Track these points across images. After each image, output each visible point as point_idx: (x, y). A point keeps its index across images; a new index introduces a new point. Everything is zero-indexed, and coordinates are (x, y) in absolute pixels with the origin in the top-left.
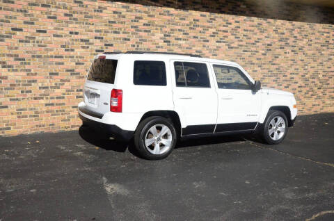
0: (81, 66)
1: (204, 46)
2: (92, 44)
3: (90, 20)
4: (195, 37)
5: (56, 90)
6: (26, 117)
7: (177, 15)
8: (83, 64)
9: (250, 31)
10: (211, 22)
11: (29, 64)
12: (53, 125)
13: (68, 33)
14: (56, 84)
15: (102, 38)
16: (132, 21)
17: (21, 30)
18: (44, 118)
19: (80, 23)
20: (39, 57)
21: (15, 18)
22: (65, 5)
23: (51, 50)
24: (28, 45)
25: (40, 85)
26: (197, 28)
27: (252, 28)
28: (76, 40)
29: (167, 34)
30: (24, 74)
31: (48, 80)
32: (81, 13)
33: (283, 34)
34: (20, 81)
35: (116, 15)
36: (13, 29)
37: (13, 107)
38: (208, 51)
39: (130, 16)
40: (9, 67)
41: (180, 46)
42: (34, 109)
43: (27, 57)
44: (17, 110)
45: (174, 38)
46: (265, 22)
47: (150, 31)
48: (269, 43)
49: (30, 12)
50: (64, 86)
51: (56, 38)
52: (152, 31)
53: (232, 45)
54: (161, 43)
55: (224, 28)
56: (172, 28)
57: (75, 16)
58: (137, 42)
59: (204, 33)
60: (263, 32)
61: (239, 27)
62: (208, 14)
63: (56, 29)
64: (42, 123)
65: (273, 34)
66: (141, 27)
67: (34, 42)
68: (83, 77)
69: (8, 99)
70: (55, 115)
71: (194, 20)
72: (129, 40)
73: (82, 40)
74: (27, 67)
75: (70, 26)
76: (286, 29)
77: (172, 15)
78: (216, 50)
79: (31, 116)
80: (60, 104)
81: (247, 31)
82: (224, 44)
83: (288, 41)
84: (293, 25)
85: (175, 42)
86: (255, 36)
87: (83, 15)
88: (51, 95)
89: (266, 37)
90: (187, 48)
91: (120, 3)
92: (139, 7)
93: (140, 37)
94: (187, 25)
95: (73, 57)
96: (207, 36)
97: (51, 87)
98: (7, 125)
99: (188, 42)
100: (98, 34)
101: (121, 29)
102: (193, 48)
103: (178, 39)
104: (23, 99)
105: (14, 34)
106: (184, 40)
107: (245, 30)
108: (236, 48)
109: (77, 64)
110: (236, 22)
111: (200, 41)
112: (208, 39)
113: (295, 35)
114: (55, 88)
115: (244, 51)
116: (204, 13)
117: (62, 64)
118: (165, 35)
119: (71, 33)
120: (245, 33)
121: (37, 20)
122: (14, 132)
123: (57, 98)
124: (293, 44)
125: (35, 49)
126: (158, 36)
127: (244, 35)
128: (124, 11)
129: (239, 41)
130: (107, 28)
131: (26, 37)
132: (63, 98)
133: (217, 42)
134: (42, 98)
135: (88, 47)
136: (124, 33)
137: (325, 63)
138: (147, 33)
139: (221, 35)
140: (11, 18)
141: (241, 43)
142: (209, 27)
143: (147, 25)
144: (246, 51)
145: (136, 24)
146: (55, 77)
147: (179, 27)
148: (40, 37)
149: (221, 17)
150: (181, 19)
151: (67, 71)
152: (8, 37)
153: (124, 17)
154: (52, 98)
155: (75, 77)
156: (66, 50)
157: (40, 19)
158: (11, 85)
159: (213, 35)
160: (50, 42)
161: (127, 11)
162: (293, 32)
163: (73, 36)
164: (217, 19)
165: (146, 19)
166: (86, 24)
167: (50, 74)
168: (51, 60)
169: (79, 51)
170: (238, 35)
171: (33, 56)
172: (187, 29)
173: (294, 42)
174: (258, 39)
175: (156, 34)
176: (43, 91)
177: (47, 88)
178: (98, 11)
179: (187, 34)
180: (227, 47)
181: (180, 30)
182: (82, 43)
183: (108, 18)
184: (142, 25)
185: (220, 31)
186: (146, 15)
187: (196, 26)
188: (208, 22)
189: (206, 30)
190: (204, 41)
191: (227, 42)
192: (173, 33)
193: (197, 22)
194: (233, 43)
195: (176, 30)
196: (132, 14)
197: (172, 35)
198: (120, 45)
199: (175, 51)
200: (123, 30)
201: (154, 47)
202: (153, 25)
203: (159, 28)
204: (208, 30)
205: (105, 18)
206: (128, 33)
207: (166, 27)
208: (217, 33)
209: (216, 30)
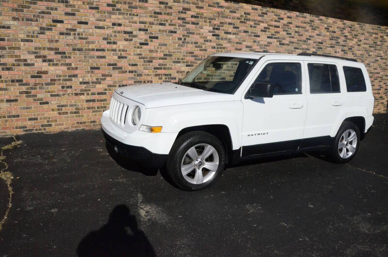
0: (123, 60)
1: (255, 41)
2: (135, 36)
3: (134, 11)
4: (245, 32)
5: (98, 86)
6: (67, 113)
7: (228, 8)
8: (126, 57)
9: (302, 27)
10: (263, 16)
11: (70, 57)
12: (94, 122)
13: (110, 24)
14: (97, 79)
15: (147, 30)
16: (179, 12)
17: (62, 22)
18: (85, 115)
19: (123, 14)
20: (79, 50)
21: (56, 9)
23: (93, 43)
24: (69, 37)
25: (81, 80)
26: (248, 22)
27: (305, 25)
28: (119, 32)
29: (216, 27)
30: (65, 68)
31: (89, 75)
32: (125, 3)
33: (335, 32)
34: (60, 76)
35: (163, 6)
36: (54, 21)
37: (54, 103)
39: (177, 7)
40: (50, 61)
41: (230, 41)
42: (75, 105)
43: (68, 50)
44: (58, 106)
45: (223, 32)
46: (317, 18)
47: (198, 24)
48: (320, 41)
49: (71, 3)
50: (106, 82)
51: (97, 30)
52: (200, 23)
53: (284, 42)
54: (210, 37)
55: (276, 24)
56: (221, 21)
57: (119, 6)
58: (183, 36)
59: (254, 27)
60: (315, 30)
61: (291, 23)
62: (259, 7)
63: (98, 20)
64: (83, 120)
65: (324, 32)
66: (189, 19)
67: (75, 34)
68: (126, 72)
69: (49, 94)
70: (96, 111)
71: (245, 13)
72: (175, 32)
73: (125, 32)
74: (68, 61)
75: (113, 16)
76: (338, 28)
77: (222, 7)
78: (266, 46)
79: (71, 113)
80: (101, 101)
81: (299, 27)
82: (275, 40)
83: (339, 40)
84: (344, 24)
85: (225, 36)
86: (306, 33)
87: (127, 6)
88: (93, 90)
89: (317, 35)
90: (237, 43)
93: (187, 29)
94: (238, 18)
95: (115, 50)
96: (258, 30)
97: (92, 82)
98: (48, 121)
99: (239, 37)
100: (142, 26)
101: (167, 21)
102: (243, 43)
103: (227, 33)
104: (63, 95)
105: (55, 26)
106: (233, 34)
107: (297, 27)
108: (287, 45)
109: (119, 57)
110: (288, 17)
111: (250, 36)
112: (259, 34)
113: (346, 34)
114: (96, 83)
115: (295, 48)
116: (256, 7)
117: (104, 57)
118: (214, 29)
119: (114, 24)
120: (297, 29)
121: (78, 11)
122: (55, 129)
123: (99, 94)
124: (343, 43)
125: (76, 41)
126: (206, 29)
127: (296, 32)
128: (170, 2)
129: (290, 37)
130: (152, 20)
131: (67, 29)
132: (105, 94)
133: (268, 37)
134: (83, 94)
135: (131, 40)
136: (170, 25)
137: (372, 64)
138: (194, 26)
139: (272, 30)
140: (52, 9)
141: (292, 40)
142: (260, 21)
144: (297, 49)
145: (183, 16)
146: (96, 71)
147: (229, 21)
148: (81, 29)
149: (273, 12)
150: (231, 12)
151: (109, 65)
152: (48, 29)
153: (171, 8)
154: (93, 94)
155: (117, 71)
156: (108, 43)
157: (82, 10)
158: (51, 80)
159: (264, 30)
160: (92, 35)
162: (344, 31)
163: (115, 27)
164: (269, 14)
165: (194, 11)
166: (130, 14)
167: (92, 68)
168: (92, 53)
169: (121, 44)
170: (290, 31)
171: (74, 50)
172: (237, 23)
173: (344, 41)
174: (310, 36)
175: (204, 27)
176: (84, 86)
177: (88, 83)
178: (143, 1)
179: (238, 28)
180: (278, 43)
181: (230, 24)
182: (125, 35)
183: (153, 8)
184: (190, 16)
185: (272, 26)
186: (195, 6)
187: (247, 19)
188: (260, 16)
189: (257, 24)
190: (255, 36)
191: (278, 38)
192: (222, 26)
193: (248, 16)
194: (284, 39)
195: (226, 23)
196: (179, 4)
197: (221, 28)
198: (166, 37)
199: (225, 45)
200: (169, 21)
201: (202, 40)
202: (201, 17)
203: (208, 21)
204: (259, 24)
205: (151, 9)
206: (175, 25)
207: (215, 20)
208: (269, 28)
209: (268, 25)
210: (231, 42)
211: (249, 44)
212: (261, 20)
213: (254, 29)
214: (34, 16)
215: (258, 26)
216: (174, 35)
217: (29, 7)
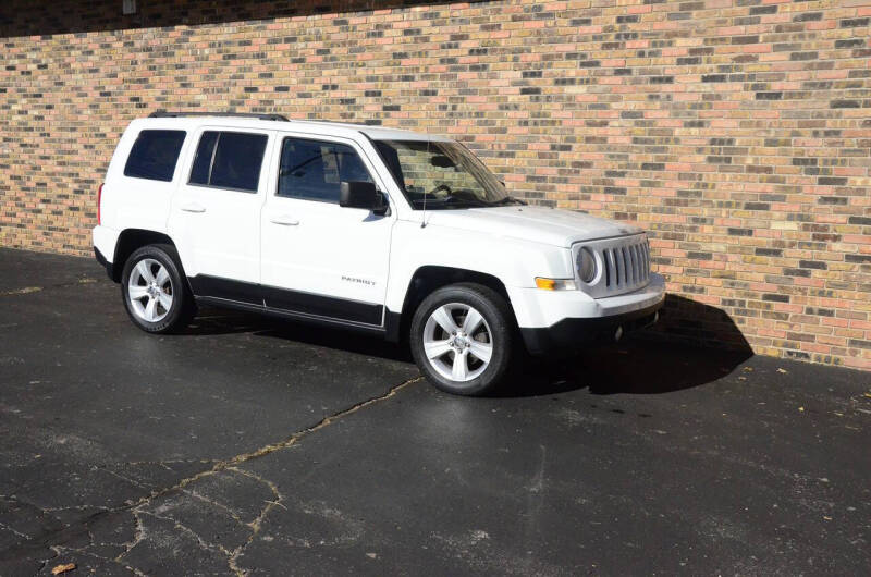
1: (651, 97)
2: (359, 108)
3: (359, 57)
4: (619, 72)
7: (565, 14)
10: (687, 16)
13: (319, 88)
15: (379, 94)
17: (254, 90)
19: (341, 65)
21: (250, 70)
22: (318, 32)
26: (629, 44)
28: (333, 101)
29: (532, 69)
32: (344, 44)
35: (409, 38)
36: (247, 89)
38: (666, 114)
39: (440, 35)
41: (570, 102)
45: (550, 80)
47: (484, 67)
49: (269, 55)
51: (302, 100)
52: (491, 65)
53: (775, 87)
54: (514, 96)
55: (741, 30)
56: (546, 52)
57: (335, 51)
58: (451, 99)
59: (651, 54)
61: (817, 17)
63: (303, 82)
66: (465, 59)
71: (619, 20)
72: (434, 93)
73: (343, 101)
75: (325, 72)
77: (549, 15)
78: (701, 106)
82: (738, 86)
85: (556, 90)
87: (348, 47)
90: (593, 107)
91: (418, 9)
92: (460, 10)
93: (461, 84)
94: (595, 38)
96: (666, 63)
99: (599, 88)
100: (371, 86)
101: (417, 69)
102: (614, 105)
103: (564, 82)
106: (582, 82)
108: (791, 95)
111: (636, 82)
112: (669, 73)
118: (525, 75)
119: (325, 87)
120: (847, 34)
121: (277, 69)
126: (506, 78)
127: (840, 44)
128: (426, 26)
129: (810, 67)
130: (387, 71)
133: (705, 79)
135: (352, 115)
136: (423, 77)
138: (475, 74)
139: (724, 55)
140: (245, 70)
141: (821, 75)
142: (676, 34)
143: (479, 52)
144: (852, 104)
145: (452, 53)
147: (570, 48)
148: (280, 100)
150: (576, 23)
153: (426, 40)
157: (281, 67)
159: (692, 58)
161: (434, 25)
163: (327, 93)
165: (477, 38)
166: (352, 66)
175: (502, 74)
178: (374, 34)
179: (596, 64)
180: (751, 96)
181: (570, 56)
182: (342, 107)
183: (391, 47)
184: (466, 52)
185: (722, 40)
186: (478, 26)
187: (627, 36)
188: (672, 17)
189: (662, 44)
190: (653, 80)
191: (751, 77)
192: (550, 66)
193: (630, 25)
194: (780, 77)
195: (559, 56)
196: (444, 29)
197: (545, 71)
198: (415, 107)
199: (554, 115)
200: (422, 70)
201: (494, 107)
202: (494, 51)
203: (510, 57)
204: (670, 44)
205: (387, 48)
206: (433, 77)
207: (529, 51)
208: (709, 51)
209: (706, 40)
210: (574, 105)
211: (632, 106)
212: (680, 28)
213: (653, 59)
214: (225, 83)
215: (665, 50)
216: (432, 98)
217: (219, 71)
